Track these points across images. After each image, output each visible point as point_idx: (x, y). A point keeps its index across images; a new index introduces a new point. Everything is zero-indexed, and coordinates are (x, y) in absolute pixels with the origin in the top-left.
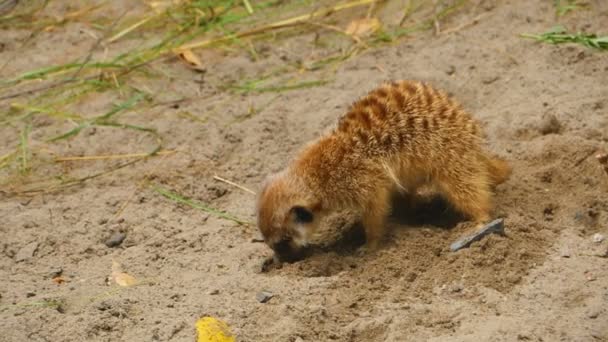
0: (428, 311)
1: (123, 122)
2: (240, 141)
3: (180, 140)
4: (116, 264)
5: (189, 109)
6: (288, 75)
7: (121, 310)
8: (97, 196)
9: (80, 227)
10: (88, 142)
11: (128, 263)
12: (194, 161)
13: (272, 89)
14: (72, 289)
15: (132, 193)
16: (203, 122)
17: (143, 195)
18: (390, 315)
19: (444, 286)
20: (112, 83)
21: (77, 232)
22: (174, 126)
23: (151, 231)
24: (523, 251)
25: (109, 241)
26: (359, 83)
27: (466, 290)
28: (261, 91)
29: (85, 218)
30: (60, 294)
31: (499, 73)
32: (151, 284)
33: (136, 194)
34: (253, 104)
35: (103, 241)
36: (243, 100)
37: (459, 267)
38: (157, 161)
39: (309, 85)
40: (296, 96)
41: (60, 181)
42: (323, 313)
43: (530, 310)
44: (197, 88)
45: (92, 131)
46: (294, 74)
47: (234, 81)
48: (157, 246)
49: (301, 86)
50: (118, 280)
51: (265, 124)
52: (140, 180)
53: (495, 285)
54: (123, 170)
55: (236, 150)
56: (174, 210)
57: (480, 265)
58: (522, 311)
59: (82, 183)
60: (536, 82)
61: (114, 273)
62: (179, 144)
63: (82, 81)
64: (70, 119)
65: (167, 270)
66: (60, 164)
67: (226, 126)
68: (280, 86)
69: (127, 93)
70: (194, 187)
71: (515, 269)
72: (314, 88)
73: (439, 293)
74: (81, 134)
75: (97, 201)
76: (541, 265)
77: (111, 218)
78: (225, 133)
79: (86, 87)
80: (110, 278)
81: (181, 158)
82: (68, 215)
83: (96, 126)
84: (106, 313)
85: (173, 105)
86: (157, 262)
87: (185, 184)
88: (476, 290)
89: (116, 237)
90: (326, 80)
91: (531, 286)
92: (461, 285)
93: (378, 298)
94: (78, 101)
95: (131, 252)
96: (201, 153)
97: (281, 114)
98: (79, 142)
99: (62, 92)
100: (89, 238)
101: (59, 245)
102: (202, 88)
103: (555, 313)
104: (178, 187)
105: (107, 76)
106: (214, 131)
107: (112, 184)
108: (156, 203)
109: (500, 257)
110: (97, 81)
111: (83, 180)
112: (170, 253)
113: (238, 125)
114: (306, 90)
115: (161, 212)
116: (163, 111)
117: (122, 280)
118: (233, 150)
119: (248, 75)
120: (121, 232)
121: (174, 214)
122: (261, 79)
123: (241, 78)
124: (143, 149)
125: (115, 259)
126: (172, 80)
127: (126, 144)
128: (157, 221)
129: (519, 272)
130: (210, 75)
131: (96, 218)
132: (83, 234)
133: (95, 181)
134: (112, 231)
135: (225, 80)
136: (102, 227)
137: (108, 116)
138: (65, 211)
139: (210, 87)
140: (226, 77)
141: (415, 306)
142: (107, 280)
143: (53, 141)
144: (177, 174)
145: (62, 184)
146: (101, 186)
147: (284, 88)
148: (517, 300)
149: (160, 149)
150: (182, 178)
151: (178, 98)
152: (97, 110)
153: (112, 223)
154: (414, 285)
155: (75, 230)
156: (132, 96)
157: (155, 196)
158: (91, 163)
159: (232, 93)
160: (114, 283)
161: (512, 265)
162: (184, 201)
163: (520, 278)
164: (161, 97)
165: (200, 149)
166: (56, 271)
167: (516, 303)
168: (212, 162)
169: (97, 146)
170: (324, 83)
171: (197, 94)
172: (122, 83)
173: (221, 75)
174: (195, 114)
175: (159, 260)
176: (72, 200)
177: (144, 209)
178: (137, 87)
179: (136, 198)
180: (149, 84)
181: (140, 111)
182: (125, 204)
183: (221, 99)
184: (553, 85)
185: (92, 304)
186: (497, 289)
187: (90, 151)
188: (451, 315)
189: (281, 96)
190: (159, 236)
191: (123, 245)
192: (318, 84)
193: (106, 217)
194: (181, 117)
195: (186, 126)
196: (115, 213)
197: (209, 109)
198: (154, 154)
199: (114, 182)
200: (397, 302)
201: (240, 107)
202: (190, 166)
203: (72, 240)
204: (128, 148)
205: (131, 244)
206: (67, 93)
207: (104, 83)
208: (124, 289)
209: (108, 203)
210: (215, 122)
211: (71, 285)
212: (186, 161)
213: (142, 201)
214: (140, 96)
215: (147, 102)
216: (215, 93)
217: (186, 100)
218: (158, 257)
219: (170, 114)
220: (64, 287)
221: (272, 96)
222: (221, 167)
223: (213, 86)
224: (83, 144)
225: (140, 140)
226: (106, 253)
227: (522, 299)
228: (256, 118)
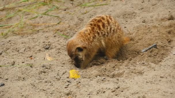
0: (135, 69)
1: (50, 14)
2: (83, 20)
3: (66, 20)
4: (47, 54)
5: (69, 11)
6: (97, 2)
7: (48, 67)
8: (42, 35)
9: (37, 43)
10: (40, 19)
11: (50, 54)
12: (70, 26)
13: (92, 6)
14: (35, 61)
15: (52, 34)
16: (73, 15)
17: (55, 35)
18: (124, 70)
19: (140, 62)
20: (47, 3)
21: (36, 45)
22: (64, 16)
23: (57, 45)
24: (162, 53)
25: (45, 48)
26: (117, 5)
27: (146, 63)
28: (89, 6)
29: (39, 41)
30: (31, 62)
31: (156, 3)
32: (57, 60)
33: (53, 35)
34: (87, 10)
35: (44, 48)
36: (84, 9)
37: (144, 57)
38: (59, 25)
39: (103, 5)
40: (99, 8)
41: (32, 31)
42: (105, 69)
43: (164, 69)
44: (71, 5)
45: (41, 16)
46: (99, 2)
47: (82, 3)
48: (59, 49)
49: (101, 5)
50: (48, 59)
51: (90, 15)
52: (54, 31)
53: (154, 62)
54: (50, 28)
55: (82, 23)
56: (64, 39)
57: (150, 56)
58: (161, 70)
59: (38, 31)
60: (167, 5)
61: (47, 57)
62: (66, 21)
63: (39, 3)
64: (35, 13)
65: (61, 56)
66: (32, 26)
67: (79, 16)
68: (95, 5)
69: (52, 6)
70: (70, 33)
71: (160, 58)
72: (104, 6)
73: (138, 64)
74: (38, 17)
75: (42, 36)
76: (167, 57)
77: (46, 41)
78: (79, 18)
79: (40, 4)
80: (45, 58)
81: (66, 25)
82: (34, 40)
83: (42, 15)
84: (44, 68)
85: (64, 10)
86: (59, 54)
87: (67, 32)
88: (148, 63)
89: (48, 46)
90: (107, 3)
91: (164, 63)
92: (144, 62)
93: (121, 65)
94: (37, 8)
95: (51, 51)
96: (72, 23)
97: (95, 13)
98: (38, 20)
99: (33, 5)
100: (40, 47)
101: (31, 49)
102: (73, 5)
103: (171, 70)
104: (65, 33)
105: (46, 1)
106: (76, 17)
107: (47, 32)
108: (59, 37)
109: (156, 54)
110: (43, 3)
111: (39, 30)
112: (62, 51)
113: (82, 16)
114: (102, 6)
115: (60, 40)
116: (61, 11)
117: (49, 59)
118: (81, 23)
119: (86, 2)
120: (49, 45)
121: (64, 40)
122: (89, 3)
123: (84, 2)
124: (56, 22)
125: (47, 53)
126: (64, 3)
127: (51, 20)
128: (59, 42)
129: (161, 59)
130: (75, 2)
131: (42, 41)
132: (38, 45)
133: (42, 31)
134: (46, 45)
135: (79, 3)
136: (44, 44)
137: (46, 12)
138: (33, 39)
139: (75, 5)
140: (79, 2)
141: (131, 67)
142: (45, 59)
143: (30, 19)
144: (65, 29)
145: (33, 31)
146: (44, 32)
147: (96, 6)
148: (160, 66)
149: (60, 22)
150: (67, 30)
151: (66, 8)
152: (43, 11)
153: (46, 43)
154: (131, 62)
155: (36, 44)
156: (53, 7)
157: (59, 35)
158: (41, 26)
159: (81, 7)
160: (47, 59)
161: (159, 57)
162: (67, 37)
163: (161, 60)
164: (61, 8)
165: (72, 22)
166: (30, 56)
167: (160, 67)
168: (75, 26)
169: (43, 21)
170: (107, 4)
171: (71, 7)
172: (50, 4)
173: (78, 2)
174: (70, 12)
175: (59, 53)
176: (35, 36)
177: (55, 39)
178: (54, 5)
179: (53, 36)
180: (58, 4)
181: (55, 11)
182: (50, 37)
183: (78, 8)
184: (171, 6)
185: (40, 65)
186: (155, 63)
187: (41, 22)
188: (142, 70)
189: (95, 8)
190: (59, 47)
191: (49, 49)
192: (105, 5)
193: (44, 41)
194: (66, 13)
195: (68, 16)
196: (47, 40)
197: (74, 11)
198: (58, 23)
199: (47, 31)
200: (126, 66)
201: (83, 11)
202: (69, 27)
203: (35, 47)
204: (52, 22)
205: (52, 49)
206: (34, 6)
207: (45, 3)
208: (49, 61)
209: (45, 37)
210: (76, 15)
211: (34, 60)
212: (68, 25)
213: (55, 36)
214: (55, 7)
215: (57, 9)
216: (76, 7)
217: (68, 8)
218: (59, 52)
219: (63, 12)
220: (33, 60)
221: (92, 8)
222: (78, 27)
223: (76, 5)
224: (39, 20)
225: (55, 19)
226: (44, 51)
227: (162, 66)
228: (87, 14)
